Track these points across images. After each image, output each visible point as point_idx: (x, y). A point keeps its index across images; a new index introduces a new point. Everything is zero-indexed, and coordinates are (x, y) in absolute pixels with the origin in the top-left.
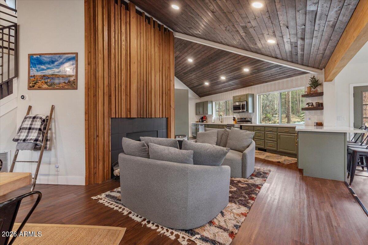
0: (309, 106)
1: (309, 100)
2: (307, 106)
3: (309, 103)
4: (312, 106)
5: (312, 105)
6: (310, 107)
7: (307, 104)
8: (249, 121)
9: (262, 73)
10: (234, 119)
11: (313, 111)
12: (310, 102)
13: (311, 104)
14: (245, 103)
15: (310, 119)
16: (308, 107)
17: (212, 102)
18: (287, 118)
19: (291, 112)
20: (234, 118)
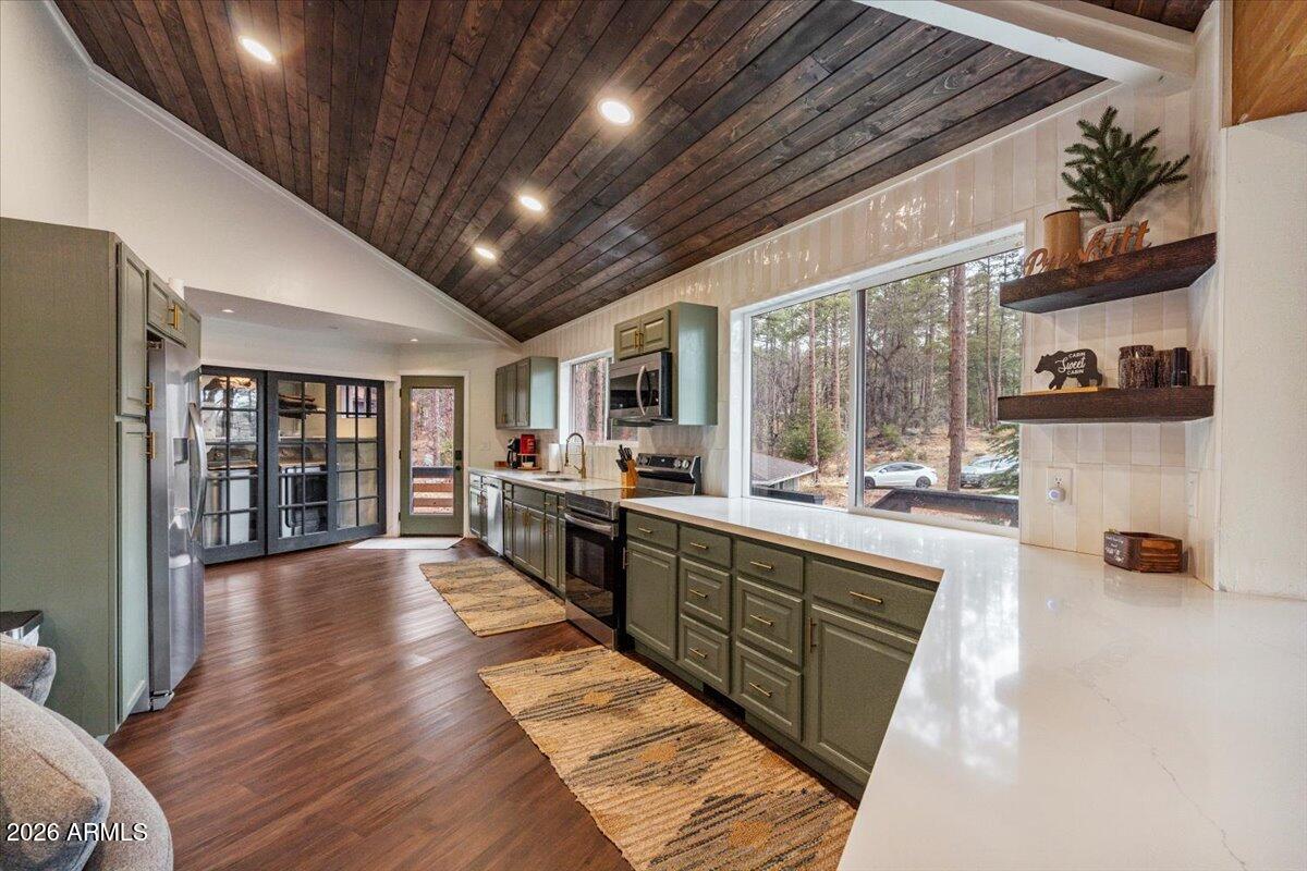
0: (1058, 381)
1: (1063, 331)
2: (1041, 384)
3: (1060, 355)
4: (1083, 380)
5: (1091, 372)
6: (1071, 386)
7: (1047, 364)
8: (683, 478)
9: (722, 132)
10: (625, 461)
11: (1098, 430)
12: (1073, 344)
13: (1081, 364)
14: (656, 363)
15: (1063, 495)
16: (1054, 390)
17: (554, 363)
18: (949, 440)
19: (965, 417)
20: (625, 454)
